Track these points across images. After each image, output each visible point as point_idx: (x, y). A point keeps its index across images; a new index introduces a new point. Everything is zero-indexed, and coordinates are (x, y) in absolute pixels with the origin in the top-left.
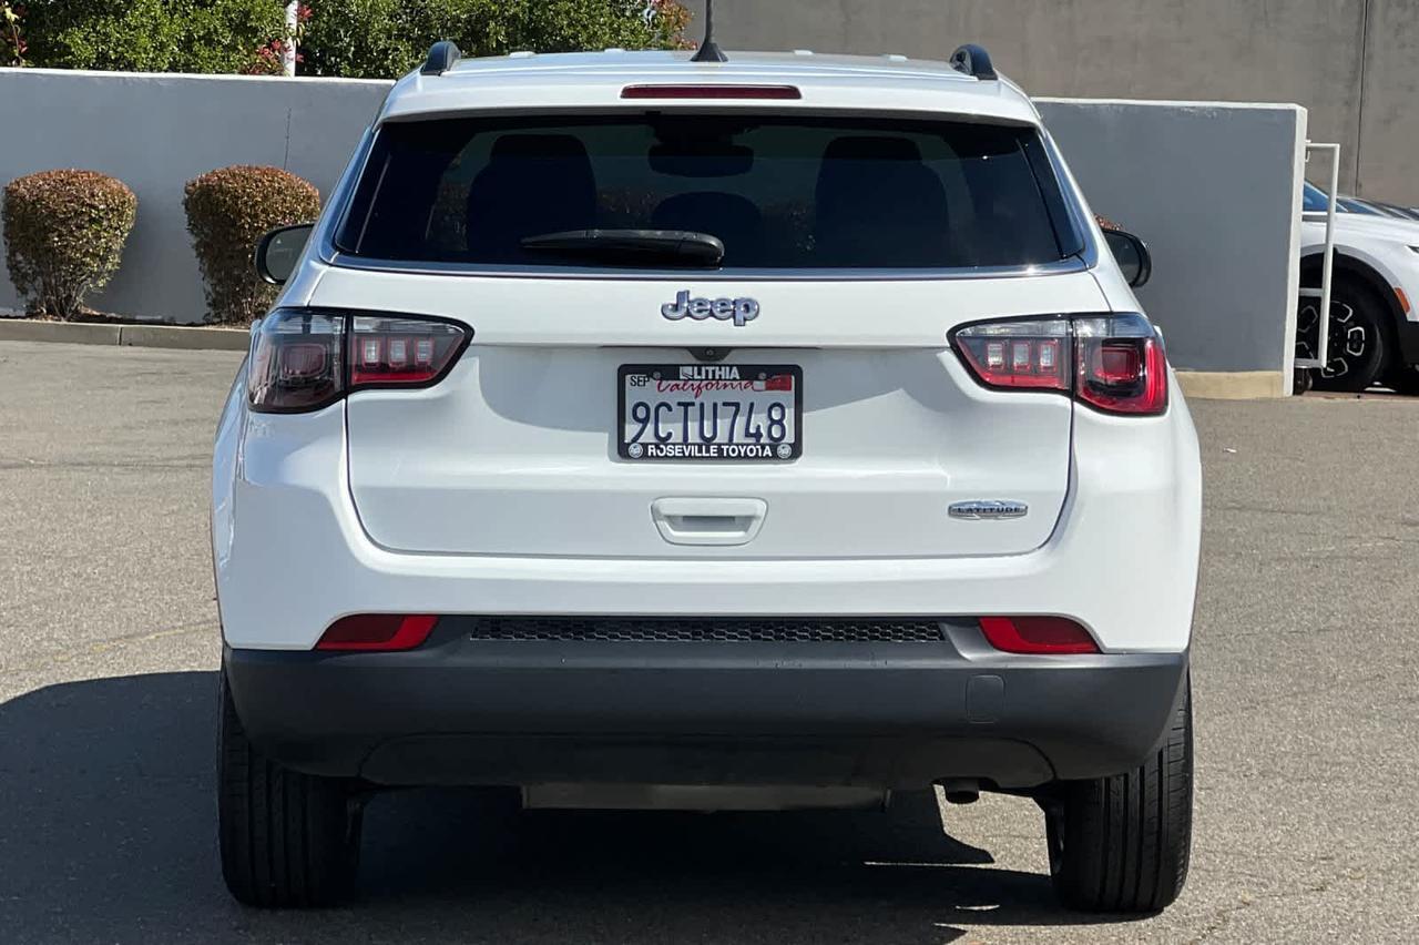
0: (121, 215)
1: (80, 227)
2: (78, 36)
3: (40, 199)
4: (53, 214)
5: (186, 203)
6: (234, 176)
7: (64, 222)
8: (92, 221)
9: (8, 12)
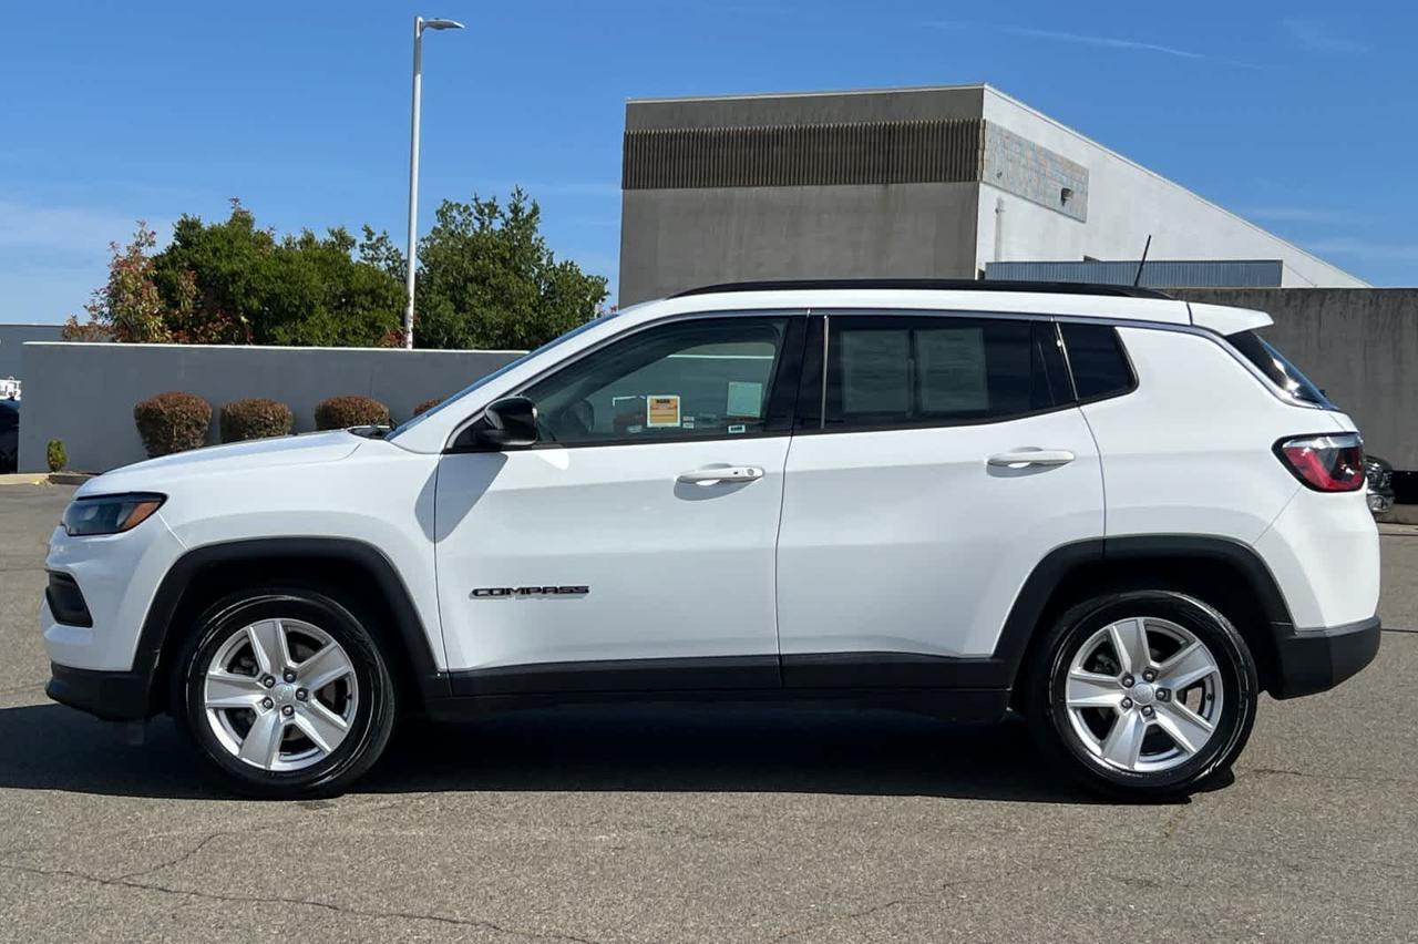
0: (283, 423)
1: (260, 430)
2: (281, 330)
3: (238, 414)
4: (245, 423)
5: (316, 416)
6: (340, 401)
7: (251, 427)
8: (266, 426)
9: (243, 318)
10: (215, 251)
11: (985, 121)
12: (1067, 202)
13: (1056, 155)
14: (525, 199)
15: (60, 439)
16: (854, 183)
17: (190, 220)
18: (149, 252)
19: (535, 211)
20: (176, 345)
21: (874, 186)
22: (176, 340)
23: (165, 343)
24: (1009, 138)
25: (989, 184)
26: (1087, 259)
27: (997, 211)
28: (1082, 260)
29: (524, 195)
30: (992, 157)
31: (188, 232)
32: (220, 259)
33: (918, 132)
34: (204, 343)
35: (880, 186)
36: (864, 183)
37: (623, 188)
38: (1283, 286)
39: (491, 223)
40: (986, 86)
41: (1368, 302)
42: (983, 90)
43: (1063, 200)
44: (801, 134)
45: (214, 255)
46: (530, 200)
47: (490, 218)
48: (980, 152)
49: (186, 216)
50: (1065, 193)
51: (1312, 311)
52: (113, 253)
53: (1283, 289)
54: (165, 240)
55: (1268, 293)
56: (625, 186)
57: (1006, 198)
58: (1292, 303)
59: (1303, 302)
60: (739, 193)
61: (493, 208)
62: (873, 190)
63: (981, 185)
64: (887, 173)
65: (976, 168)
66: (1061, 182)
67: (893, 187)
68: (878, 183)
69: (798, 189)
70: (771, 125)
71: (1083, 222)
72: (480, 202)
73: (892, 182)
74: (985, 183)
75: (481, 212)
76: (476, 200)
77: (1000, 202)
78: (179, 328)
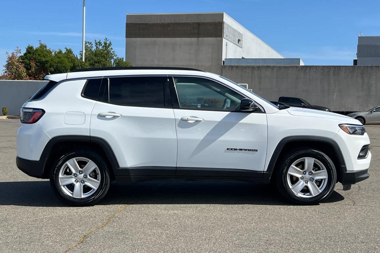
9: (49, 73)
10: (39, 55)
11: (224, 22)
12: (239, 43)
13: (236, 30)
14: (108, 40)
15: (6, 107)
16: (180, 37)
17: (30, 46)
18: (19, 55)
19: (110, 43)
20: (31, 81)
21: (195, 38)
22: (30, 79)
23: (28, 80)
24: (228, 26)
25: (225, 38)
26: (243, 58)
27: (226, 45)
28: (241, 58)
29: (107, 39)
30: (226, 32)
31: (30, 50)
32: (41, 57)
33: (203, 24)
34: (39, 80)
35: (196, 38)
36: (192, 37)
37: (126, 38)
38: (301, 65)
39: (99, 47)
40: (224, 13)
41: (321, 69)
42: (223, 14)
43: (238, 42)
44: (175, 24)
45: (39, 56)
46: (109, 41)
47: (99, 45)
48: (223, 30)
49: (29, 45)
50: (239, 40)
51: (307, 71)
52: (7, 55)
53: (300, 66)
54: (24, 51)
55: (297, 67)
56: (127, 37)
57: (228, 42)
58: (303, 69)
59: (305, 69)
60: (158, 39)
61: (100, 43)
62: (194, 40)
63: (223, 39)
64: (198, 35)
65: (222, 34)
66: (238, 38)
67: (200, 38)
68: (196, 37)
69: (174, 39)
70: (167, 21)
71: (242, 48)
72: (96, 41)
73: (200, 37)
74: (224, 38)
75: (96, 44)
76: (95, 41)
77: (227, 43)
78: (31, 76)
